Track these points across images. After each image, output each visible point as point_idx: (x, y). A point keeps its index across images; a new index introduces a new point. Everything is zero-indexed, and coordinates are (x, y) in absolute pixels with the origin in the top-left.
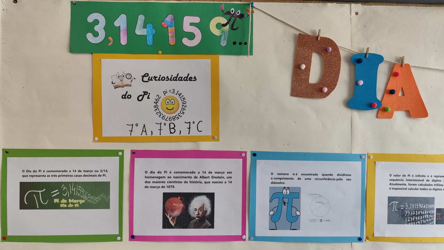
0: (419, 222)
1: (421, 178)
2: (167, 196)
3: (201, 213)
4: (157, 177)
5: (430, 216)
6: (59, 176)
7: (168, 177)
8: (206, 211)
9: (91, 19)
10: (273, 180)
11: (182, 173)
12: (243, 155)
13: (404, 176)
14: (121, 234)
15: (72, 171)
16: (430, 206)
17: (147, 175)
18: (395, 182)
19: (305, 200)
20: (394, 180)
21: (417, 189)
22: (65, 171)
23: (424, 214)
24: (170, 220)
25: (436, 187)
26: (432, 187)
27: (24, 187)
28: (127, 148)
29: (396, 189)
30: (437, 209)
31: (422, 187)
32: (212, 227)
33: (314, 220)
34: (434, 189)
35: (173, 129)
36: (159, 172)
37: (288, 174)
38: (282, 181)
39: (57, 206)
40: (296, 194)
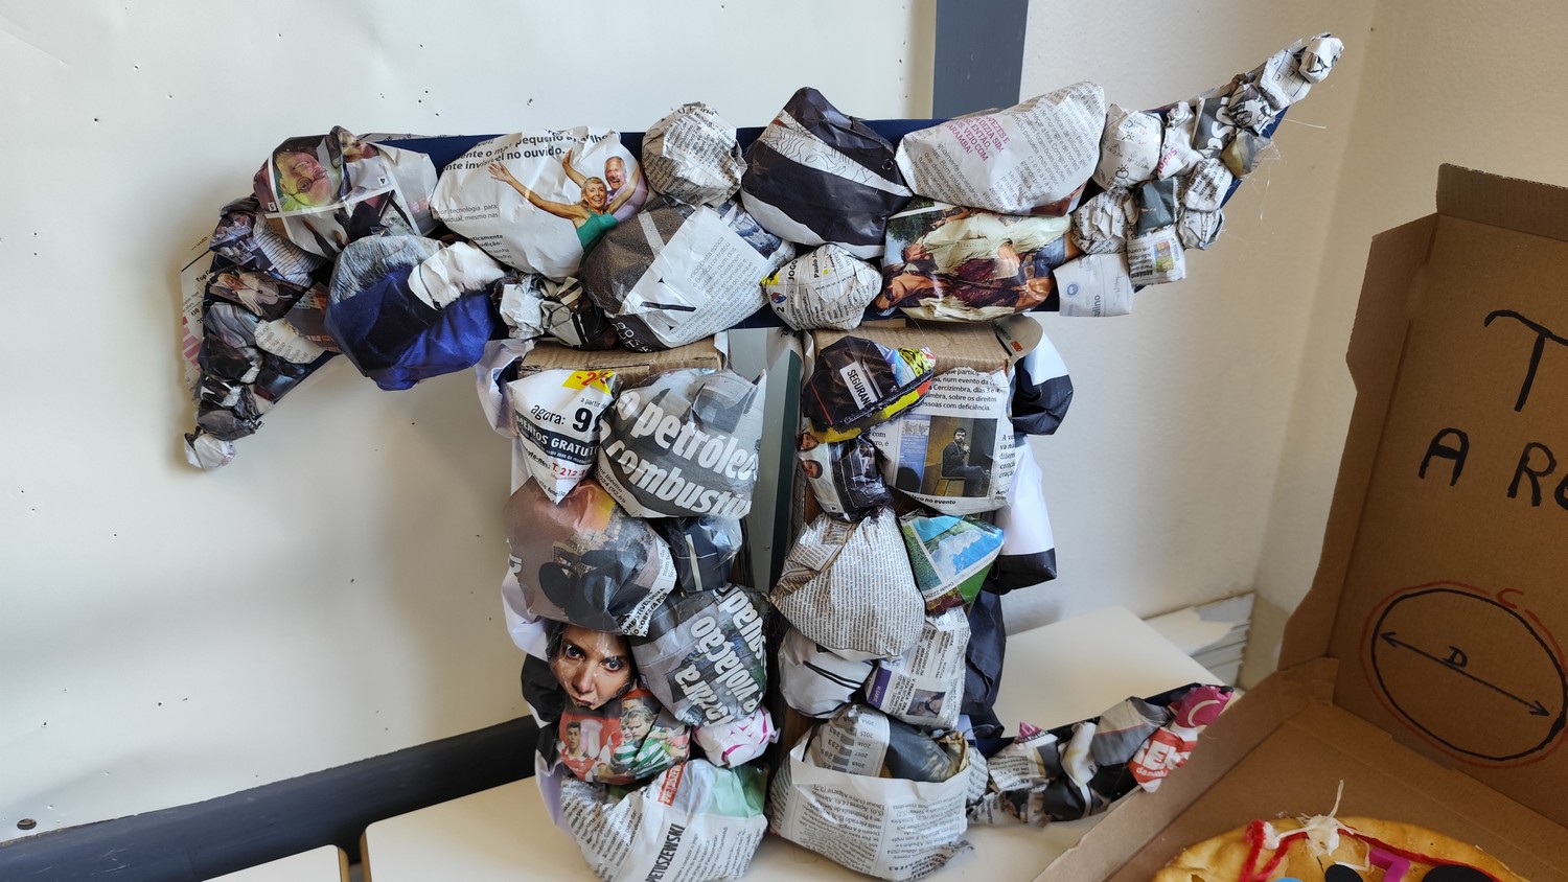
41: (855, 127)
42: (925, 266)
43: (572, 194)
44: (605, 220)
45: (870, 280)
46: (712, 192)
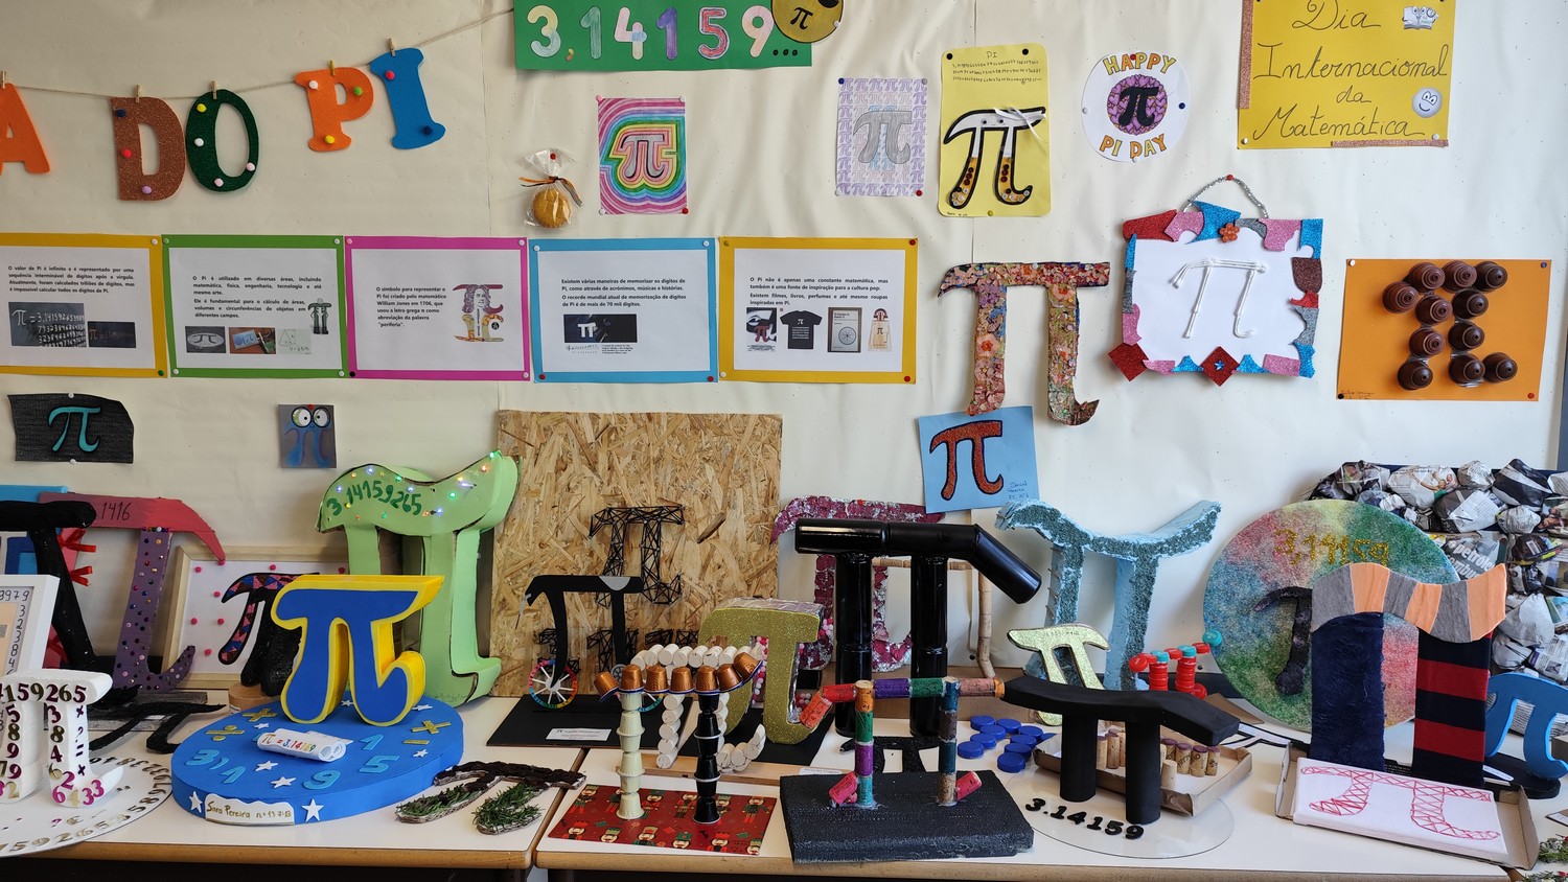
1: (59, 273)
5: (79, 333)
13: (31, 269)
16: (78, 318)
18: (18, 279)
20: (16, 276)
21: (54, 290)
23: (69, 331)
25: (85, 287)
26: (78, 287)
29: (21, 290)
30: (89, 322)
31: (62, 287)
34: (80, 290)
41: (1533, 471)
42: (1557, 516)
43: (1435, 483)
44: (1444, 492)
45: (1536, 519)
46: (1482, 486)
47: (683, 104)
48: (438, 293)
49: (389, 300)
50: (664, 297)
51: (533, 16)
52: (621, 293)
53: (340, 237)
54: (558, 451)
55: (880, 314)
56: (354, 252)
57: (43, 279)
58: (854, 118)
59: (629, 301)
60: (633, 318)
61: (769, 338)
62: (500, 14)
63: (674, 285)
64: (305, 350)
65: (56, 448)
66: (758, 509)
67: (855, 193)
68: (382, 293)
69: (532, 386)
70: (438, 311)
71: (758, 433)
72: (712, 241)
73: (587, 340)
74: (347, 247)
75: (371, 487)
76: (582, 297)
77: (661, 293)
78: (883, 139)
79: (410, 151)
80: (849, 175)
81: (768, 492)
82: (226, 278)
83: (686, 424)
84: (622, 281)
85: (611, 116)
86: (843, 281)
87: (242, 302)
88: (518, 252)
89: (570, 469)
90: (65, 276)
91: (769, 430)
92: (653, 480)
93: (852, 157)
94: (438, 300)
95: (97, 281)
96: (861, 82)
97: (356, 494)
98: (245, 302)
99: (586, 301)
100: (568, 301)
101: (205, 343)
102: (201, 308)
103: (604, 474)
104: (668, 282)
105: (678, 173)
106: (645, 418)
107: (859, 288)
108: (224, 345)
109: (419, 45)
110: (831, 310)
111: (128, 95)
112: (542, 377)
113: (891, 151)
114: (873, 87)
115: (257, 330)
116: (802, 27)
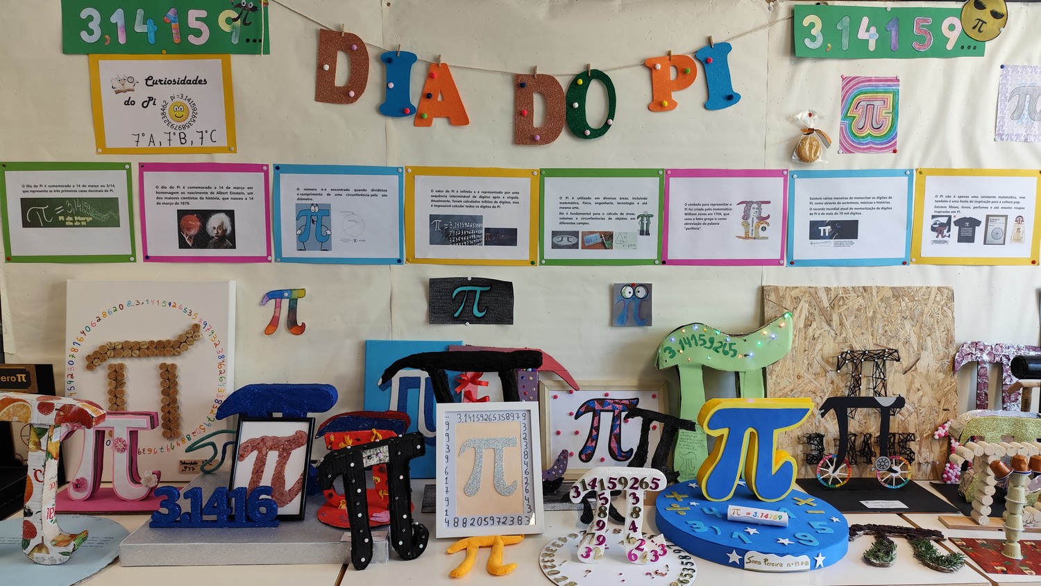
0: (465, 243)
1: (467, 194)
2: (181, 214)
3: (220, 232)
4: (170, 193)
5: (478, 236)
6: (62, 191)
7: (182, 193)
8: (226, 230)
9: (84, 14)
10: (300, 196)
11: (196, 188)
12: (265, 168)
13: (447, 191)
14: (134, 254)
15: (76, 186)
16: (478, 225)
17: (158, 190)
18: (437, 199)
19: (336, 219)
20: (436, 196)
21: (463, 206)
22: (68, 186)
23: (471, 234)
24: (186, 239)
25: (484, 204)
26: (480, 205)
27: (26, 203)
28: (135, 161)
29: (439, 206)
30: (485, 229)
31: (468, 204)
32: (234, 247)
33: (347, 241)
34: (481, 207)
35: (183, 139)
36: (171, 187)
37: (316, 190)
38: (310, 197)
39: (62, 225)
40: (325, 211)
47: (898, 81)
48: (726, 207)
49: (693, 212)
50: (878, 208)
51: (806, 22)
52: (849, 206)
53: (663, 170)
54: (805, 313)
55: (1020, 219)
56: (672, 180)
57: (455, 199)
58: (1009, 91)
59: (854, 211)
60: (856, 222)
61: (945, 236)
62: (783, 19)
63: (884, 200)
64: (633, 246)
65: (456, 315)
66: (942, 350)
67: (1007, 140)
68: (688, 207)
69: (785, 270)
70: (726, 219)
71: (938, 299)
72: (912, 171)
73: (824, 237)
74: (666, 176)
75: (697, 339)
76: (823, 209)
77: (876, 206)
78: (1027, 104)
79: (716, 111)
80: (1004, 128)
81: (947, 339)
82: (582, 198)
83: (890, 294)
84: (851, 198)
85: (850, 88)
86: (997, 197)
87: (592, 214)
88: (781, 180)
89: (814, 325)
90: (471, 197)
91: (945, 297)
92: (870, 332)
93: (1007, 116)
94: (726, 212)
95: (494, 200)
96: (1015, 67)
97: (686, 343)
98: (594, 214)
99: (825, 212)
100: (813, 212)
101: (565, 242)
102: (564, 218)
103: (837, 328)
104: (881, 198)
105: (892, 126)
106: (862, 290)
107: (1007, 202)
108: (577, 243)
109: (729, 40)
110: (988, 217)
111: (527, 72)
112: (792, 263)
113: (1032, 113)
114: (1022, 72)
115: (601, 233)
116: (979, 31)
